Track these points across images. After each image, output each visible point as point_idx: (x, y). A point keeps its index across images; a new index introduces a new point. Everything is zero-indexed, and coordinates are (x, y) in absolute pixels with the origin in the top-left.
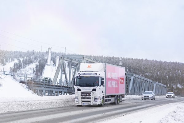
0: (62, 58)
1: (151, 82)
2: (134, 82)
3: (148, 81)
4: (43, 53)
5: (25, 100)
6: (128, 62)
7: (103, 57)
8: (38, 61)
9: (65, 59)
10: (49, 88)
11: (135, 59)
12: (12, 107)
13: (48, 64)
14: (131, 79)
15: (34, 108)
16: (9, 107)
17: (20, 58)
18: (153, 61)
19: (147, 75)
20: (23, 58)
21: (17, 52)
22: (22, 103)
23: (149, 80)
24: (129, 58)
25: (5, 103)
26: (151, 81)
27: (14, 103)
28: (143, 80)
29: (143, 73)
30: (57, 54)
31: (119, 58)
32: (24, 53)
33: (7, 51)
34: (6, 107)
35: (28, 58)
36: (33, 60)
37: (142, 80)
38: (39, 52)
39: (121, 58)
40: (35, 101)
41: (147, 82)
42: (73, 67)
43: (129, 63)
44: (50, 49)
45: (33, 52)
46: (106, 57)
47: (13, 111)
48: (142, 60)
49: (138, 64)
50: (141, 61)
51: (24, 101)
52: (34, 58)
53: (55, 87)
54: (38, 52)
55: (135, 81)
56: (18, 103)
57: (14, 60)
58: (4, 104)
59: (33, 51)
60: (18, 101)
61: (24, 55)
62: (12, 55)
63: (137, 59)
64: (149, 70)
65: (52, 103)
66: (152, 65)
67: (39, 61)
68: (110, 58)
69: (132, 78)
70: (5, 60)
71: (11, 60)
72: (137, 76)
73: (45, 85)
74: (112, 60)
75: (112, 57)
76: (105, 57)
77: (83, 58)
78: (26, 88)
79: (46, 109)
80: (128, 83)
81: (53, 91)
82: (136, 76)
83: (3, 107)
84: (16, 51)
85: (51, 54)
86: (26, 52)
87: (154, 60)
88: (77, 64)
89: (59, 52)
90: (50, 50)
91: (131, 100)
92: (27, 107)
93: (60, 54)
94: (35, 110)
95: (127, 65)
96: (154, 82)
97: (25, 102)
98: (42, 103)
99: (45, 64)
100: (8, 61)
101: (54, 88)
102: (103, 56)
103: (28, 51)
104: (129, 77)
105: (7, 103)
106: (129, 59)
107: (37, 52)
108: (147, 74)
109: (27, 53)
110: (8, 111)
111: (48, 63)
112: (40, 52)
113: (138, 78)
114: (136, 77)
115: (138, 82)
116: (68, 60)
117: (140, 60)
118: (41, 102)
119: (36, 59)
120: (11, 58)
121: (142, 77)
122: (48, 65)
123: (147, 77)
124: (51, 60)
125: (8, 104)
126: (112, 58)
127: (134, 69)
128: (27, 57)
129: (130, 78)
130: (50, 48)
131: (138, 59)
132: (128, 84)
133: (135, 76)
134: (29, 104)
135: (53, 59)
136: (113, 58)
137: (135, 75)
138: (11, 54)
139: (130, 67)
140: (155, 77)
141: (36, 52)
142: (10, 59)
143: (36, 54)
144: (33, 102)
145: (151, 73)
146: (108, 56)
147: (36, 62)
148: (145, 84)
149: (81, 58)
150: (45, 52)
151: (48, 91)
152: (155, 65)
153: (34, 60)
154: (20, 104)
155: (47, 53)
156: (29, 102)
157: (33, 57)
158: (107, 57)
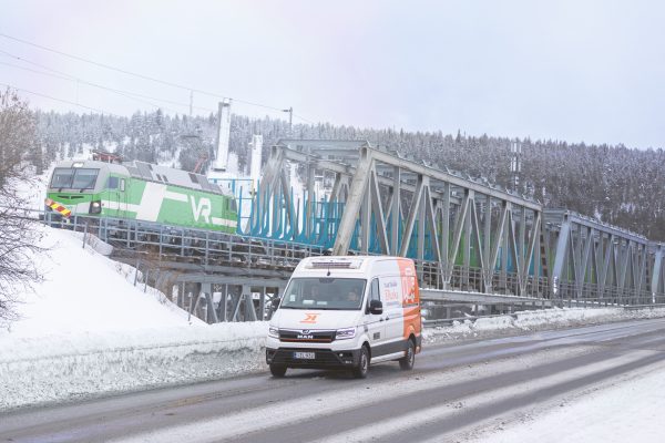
0: (278, 151)
1: (644, 246)
2: (573, 243)
3: (628, 241)
4: (198, 122)
5: (135, 344)
6: (544, 159)
7: (444, 136)
8: (177, 154)
9: (288, 154)
10: (226, 274)
11: (573, 146)
12: (88, 374)
13: (219, 167)
14: (557, 234)
15: (173, 376)
16: (75, 372)
17: (105, 143)
18: (649, 152)
19: (623, 213)
20: (118, 140)
21: (92, 118)
22: (125, 355)
23: (633, 234)
24: (550, 143)
25: (57, 357)
26: (642, 238)
27: (93, 358)
28: (610, 235)
29: (607, 204)
30: (255, 127)
31: (507, 141)
32: (121, 120)
33: (52, 112)
34: (64, 373)
35: (136, 141)
36: (157, 149)
37: (606, 236)
38: (181, 118)
39: (518, 141)
40: (177, 346)
41: (624, 242)
42: (320, 179)
43: (551, 163)
44: (227, 105)
45: (158, 120)
46: (455, 137)
47: (92, 390)
48: (604, 148)
49: (587, 166)
50: (599, 153)
51: (132, 349)
52: (161, 142)
53: (250, 271)
54: (177, 117)
55: (575, 239)
56: (110, 355)
57: (81, 152)
58: (57, 361)
59: (159, 112)
60: (109, 350)
61: (120, 131)
62: (73, 131)
63: (583, 145)
64: (631, 190)
65: (245, 351)
66: (644, 171)
67: (182, 155)
68: (473, 141)
69: (565, 228)
70: (44, 149)
71: (71, 150)
72: (583, 220)
73: (211, 263)
74: (481, 148)
75: (478, 136)
76: (449, 137)
77: (365, 151)
78: (137, 279)
79: (221, 380)
80: (547, 250)
81: (240, 287)
82: (579, 221)
83: (52, 374)
84: (88, 113)
85: (232, 127)
86: (130, 118)
87: (655, 149)
88: (339, 176)
89: (263, 119)
90: (225, 110)
91: (563, 328)
92: (144, 373)
93: (266, 123)
94: (177, 386)
95: (543, 170)
96: (654, 243)
97: (135, 351)
98: (204, 354)
99: (207, 165)
100: (58, 154)
101: (248, 276)
102: (441, 134)
103: (139, 112)
104: (551, 226)
105: (66, 360)
106: (550, 145)
107: (172, 116)
108: (627, 207)
109: (133, 123)
110: (70, 390)
111: (219, 164)
112: (185, 117)
113: (589, 229)
114: (579, 225)
115: (589, 245)
116: (303, 158)
117: (593, 148)
118: (200, 348)
119: (168, 145)
120: (68, 140)
121: (606, 225)
122: (216, 170)
123: (623, 220)
124: (231, 149)
125: (72, 361)
126: (480, 140)
127: (571, 187)
128: (133, 140)
129: (554, 229)
130: (227, 101)
131: (588, 144)
132: (547, 256)
133: (574, 220)
134: (152, 359)
135: (240, 144)
136: (484, 141)
137: (574, 217)
138: (68, 128)
139: (555, 178)
140: (658, 219)
141: (168, 117)
142: (67, 146)
143: (168, 127)
144: (169, 349)
145: (641, 202)
146: (462, 134)
147: (169, 159)
148: (616, 252)
149: (355, 151)
150: (207, 116)
151: (224, 286)
152: (655, 170)
153: (163, 150)
154: (119, 362)
155: (214, 121)
156: (153, 353)
157: (157, 136)
158: (459, 135)
